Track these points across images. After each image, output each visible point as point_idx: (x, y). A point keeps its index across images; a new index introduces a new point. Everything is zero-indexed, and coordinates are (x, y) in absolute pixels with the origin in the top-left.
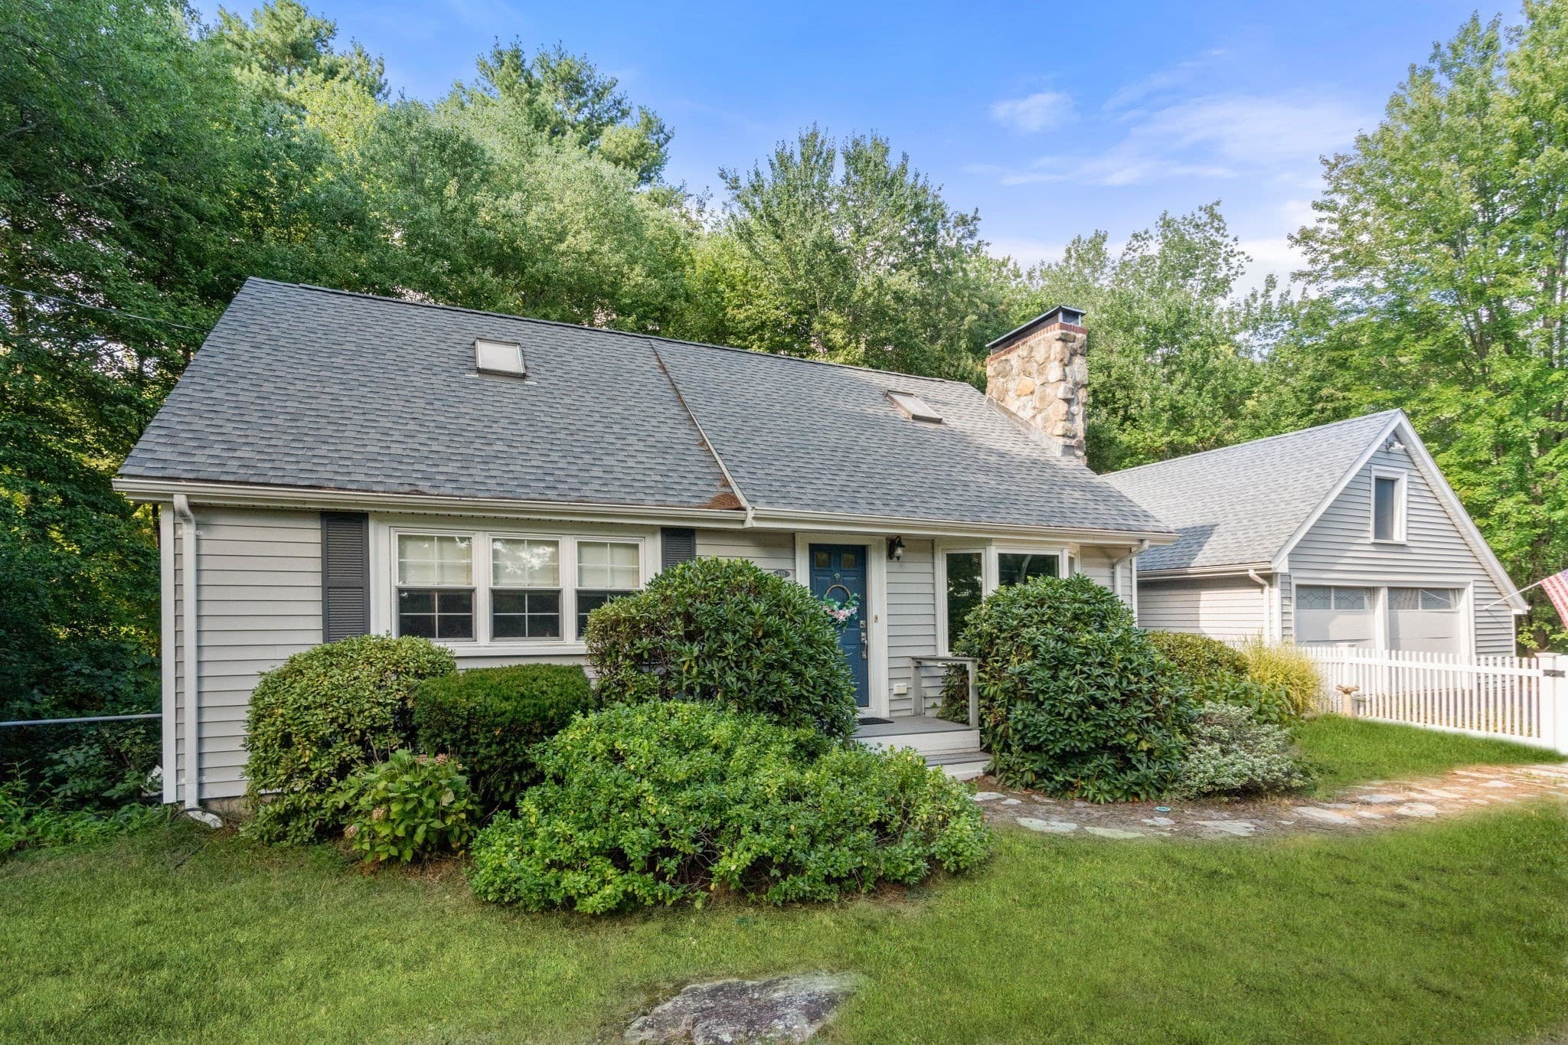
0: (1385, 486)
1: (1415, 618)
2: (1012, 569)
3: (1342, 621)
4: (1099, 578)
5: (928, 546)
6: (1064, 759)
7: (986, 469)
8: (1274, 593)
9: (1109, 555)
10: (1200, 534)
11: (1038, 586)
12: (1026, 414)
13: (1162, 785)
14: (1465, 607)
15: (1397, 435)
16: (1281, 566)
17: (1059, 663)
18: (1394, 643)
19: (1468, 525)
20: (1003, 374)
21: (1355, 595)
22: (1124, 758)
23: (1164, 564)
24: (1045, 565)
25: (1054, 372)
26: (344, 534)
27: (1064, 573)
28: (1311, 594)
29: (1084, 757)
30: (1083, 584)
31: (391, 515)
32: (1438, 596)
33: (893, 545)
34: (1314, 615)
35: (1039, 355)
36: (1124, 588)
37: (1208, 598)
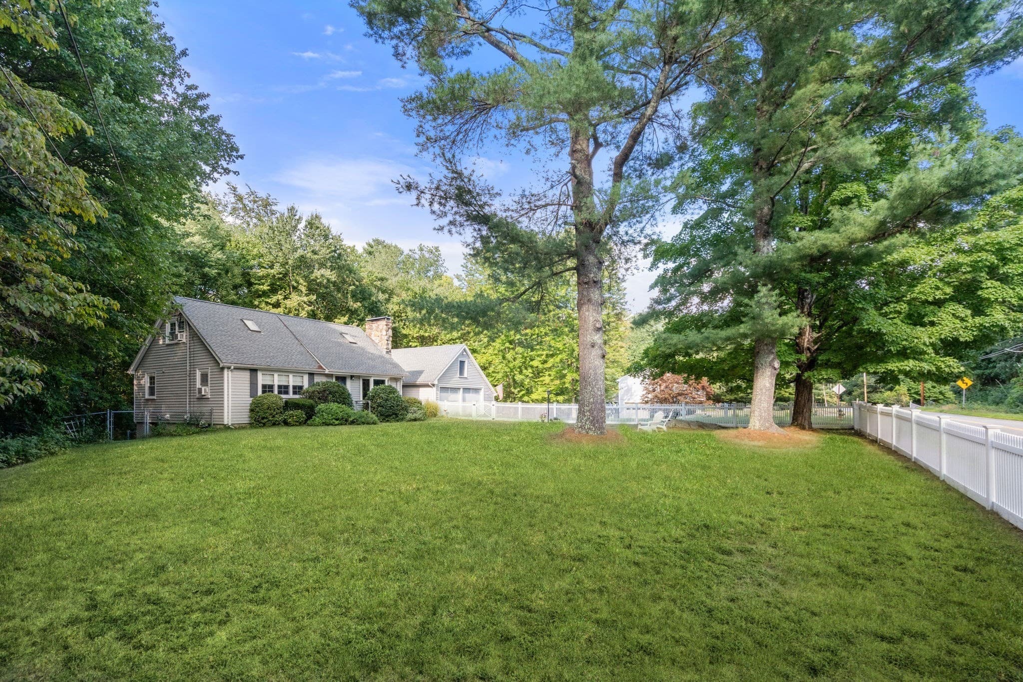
0: (462, 363)
1: (469, 396)
2: (377, 383)
3: (452, 396)
4: (394, 385)
5: (359, 377)
6: (387, 416)
7: (369, 358)
8: (435, 389)
9: (396, 380)
10: (420, 373)
11: (382, 386)
12: (377, 341)
13: (402, 419)
14: (482, 393)
15: (465, 350)
16: (436, 382)
17: (387, 400)
18: (464, 400)
19: (482, 372)
20: (371, 329)
21: (455, 390)
22: (396, 415)
23: (410, 381)
24: (383, 382)
25: (384, 333)
26: (254, 374)
27: (386, 384)
28: (444, 389)
29: (390, 416)
30: (391, 386)
31: (262, 370)
32: (477, 390)
33: (352, 377)
34: (444, 395)
35: (381, 327)
36: (399, 387)
37: (421, 390)
